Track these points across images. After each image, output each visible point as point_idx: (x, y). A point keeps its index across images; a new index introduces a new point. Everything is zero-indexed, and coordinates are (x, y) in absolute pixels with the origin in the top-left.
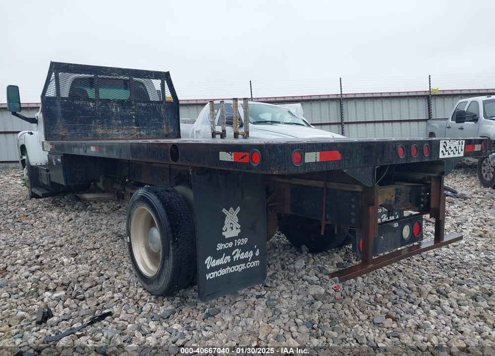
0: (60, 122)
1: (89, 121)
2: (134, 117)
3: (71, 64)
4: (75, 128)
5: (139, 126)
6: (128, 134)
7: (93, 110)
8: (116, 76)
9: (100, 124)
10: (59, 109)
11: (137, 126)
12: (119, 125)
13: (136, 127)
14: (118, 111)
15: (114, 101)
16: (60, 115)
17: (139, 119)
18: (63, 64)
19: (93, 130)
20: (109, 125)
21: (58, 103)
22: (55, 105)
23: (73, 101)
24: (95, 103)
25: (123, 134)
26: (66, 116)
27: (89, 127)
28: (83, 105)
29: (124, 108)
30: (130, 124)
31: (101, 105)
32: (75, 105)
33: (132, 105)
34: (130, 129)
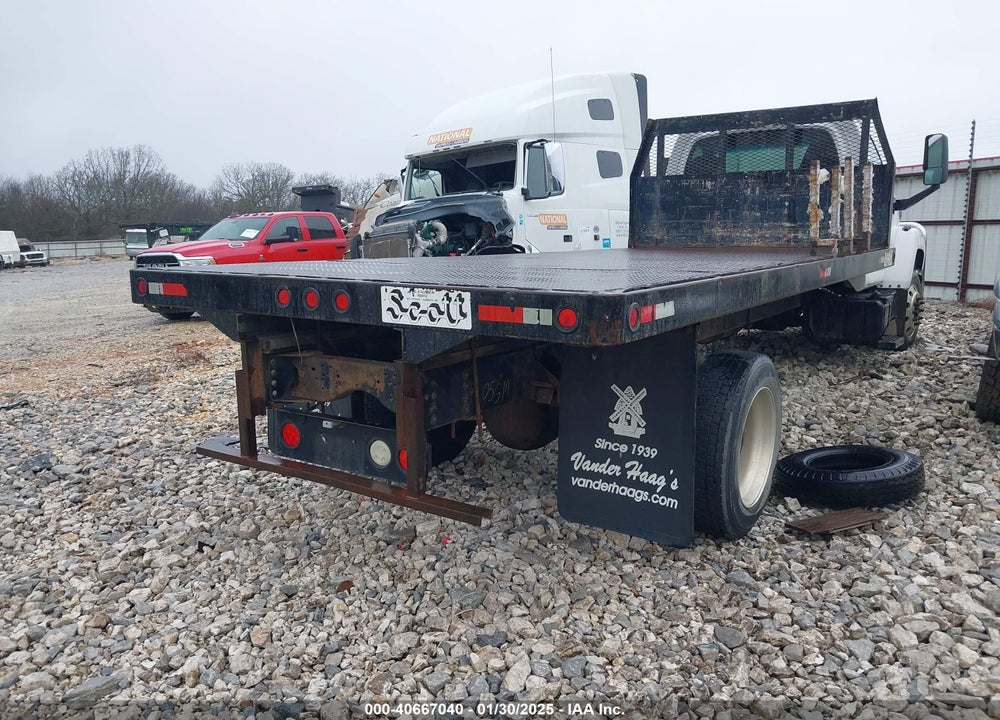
0: (657, 218)
1: (701, 214)
2: (787, 204)
3: (683, 118)
4: (677, 227)
5: (794, 221)
6: (772, 236)
7: (710, 194)
8: (759, 125)
9: (719, 219)
10: (656, 197)
11: (790, 222)
12: (756, 220)
13: (788, 225)
14: (757, 192)
15: (751, 174)
16: (658, 205)
17: (797, 208)
18: (671, 119)
19: (706, 230)
20: (737, 220)
21: (657, 187)
22: (653, 191)
23: (679, 182)
24: (716, 180)
25: (762, 237)
26: (667, 207)
27: (700, 224)
28: (695, 186)
29: (768, 188)
30: (777, 218)
31: (726, 183)
32: (682, 187)
33: (787, 181)
34: (776, 228)
